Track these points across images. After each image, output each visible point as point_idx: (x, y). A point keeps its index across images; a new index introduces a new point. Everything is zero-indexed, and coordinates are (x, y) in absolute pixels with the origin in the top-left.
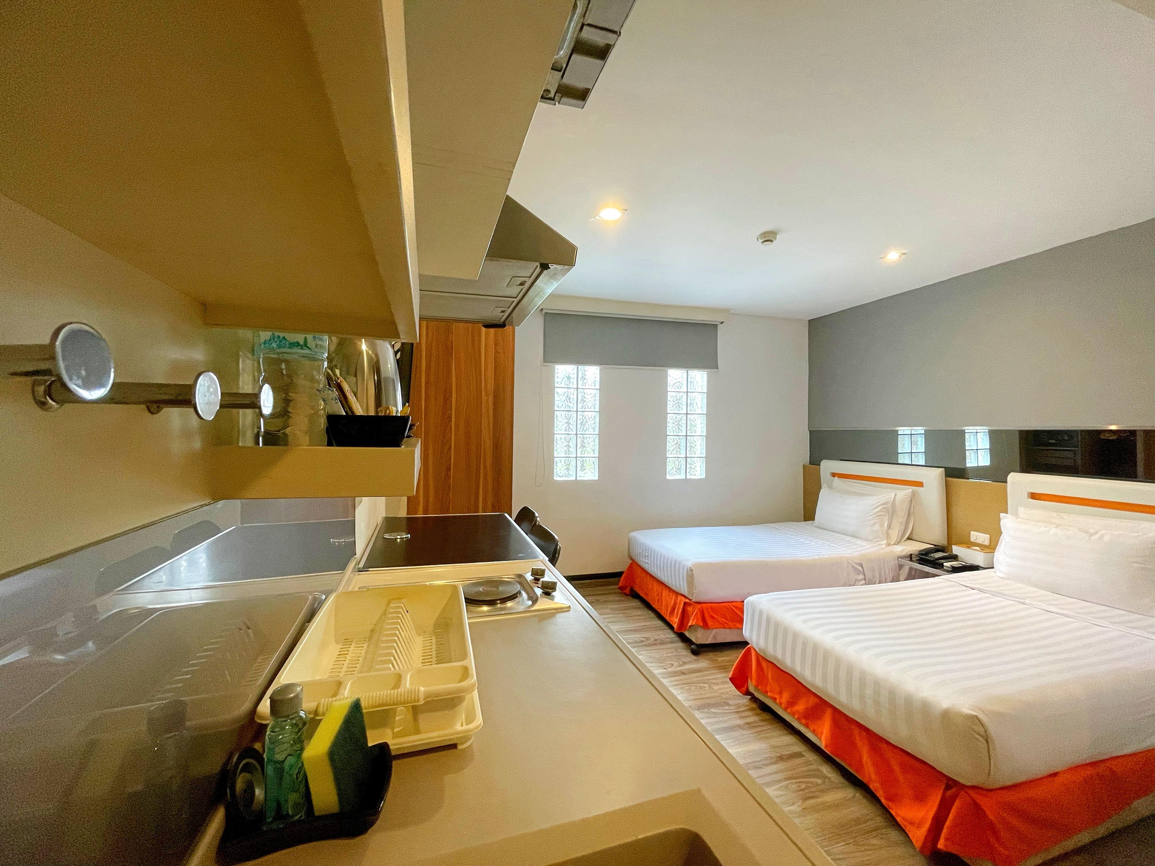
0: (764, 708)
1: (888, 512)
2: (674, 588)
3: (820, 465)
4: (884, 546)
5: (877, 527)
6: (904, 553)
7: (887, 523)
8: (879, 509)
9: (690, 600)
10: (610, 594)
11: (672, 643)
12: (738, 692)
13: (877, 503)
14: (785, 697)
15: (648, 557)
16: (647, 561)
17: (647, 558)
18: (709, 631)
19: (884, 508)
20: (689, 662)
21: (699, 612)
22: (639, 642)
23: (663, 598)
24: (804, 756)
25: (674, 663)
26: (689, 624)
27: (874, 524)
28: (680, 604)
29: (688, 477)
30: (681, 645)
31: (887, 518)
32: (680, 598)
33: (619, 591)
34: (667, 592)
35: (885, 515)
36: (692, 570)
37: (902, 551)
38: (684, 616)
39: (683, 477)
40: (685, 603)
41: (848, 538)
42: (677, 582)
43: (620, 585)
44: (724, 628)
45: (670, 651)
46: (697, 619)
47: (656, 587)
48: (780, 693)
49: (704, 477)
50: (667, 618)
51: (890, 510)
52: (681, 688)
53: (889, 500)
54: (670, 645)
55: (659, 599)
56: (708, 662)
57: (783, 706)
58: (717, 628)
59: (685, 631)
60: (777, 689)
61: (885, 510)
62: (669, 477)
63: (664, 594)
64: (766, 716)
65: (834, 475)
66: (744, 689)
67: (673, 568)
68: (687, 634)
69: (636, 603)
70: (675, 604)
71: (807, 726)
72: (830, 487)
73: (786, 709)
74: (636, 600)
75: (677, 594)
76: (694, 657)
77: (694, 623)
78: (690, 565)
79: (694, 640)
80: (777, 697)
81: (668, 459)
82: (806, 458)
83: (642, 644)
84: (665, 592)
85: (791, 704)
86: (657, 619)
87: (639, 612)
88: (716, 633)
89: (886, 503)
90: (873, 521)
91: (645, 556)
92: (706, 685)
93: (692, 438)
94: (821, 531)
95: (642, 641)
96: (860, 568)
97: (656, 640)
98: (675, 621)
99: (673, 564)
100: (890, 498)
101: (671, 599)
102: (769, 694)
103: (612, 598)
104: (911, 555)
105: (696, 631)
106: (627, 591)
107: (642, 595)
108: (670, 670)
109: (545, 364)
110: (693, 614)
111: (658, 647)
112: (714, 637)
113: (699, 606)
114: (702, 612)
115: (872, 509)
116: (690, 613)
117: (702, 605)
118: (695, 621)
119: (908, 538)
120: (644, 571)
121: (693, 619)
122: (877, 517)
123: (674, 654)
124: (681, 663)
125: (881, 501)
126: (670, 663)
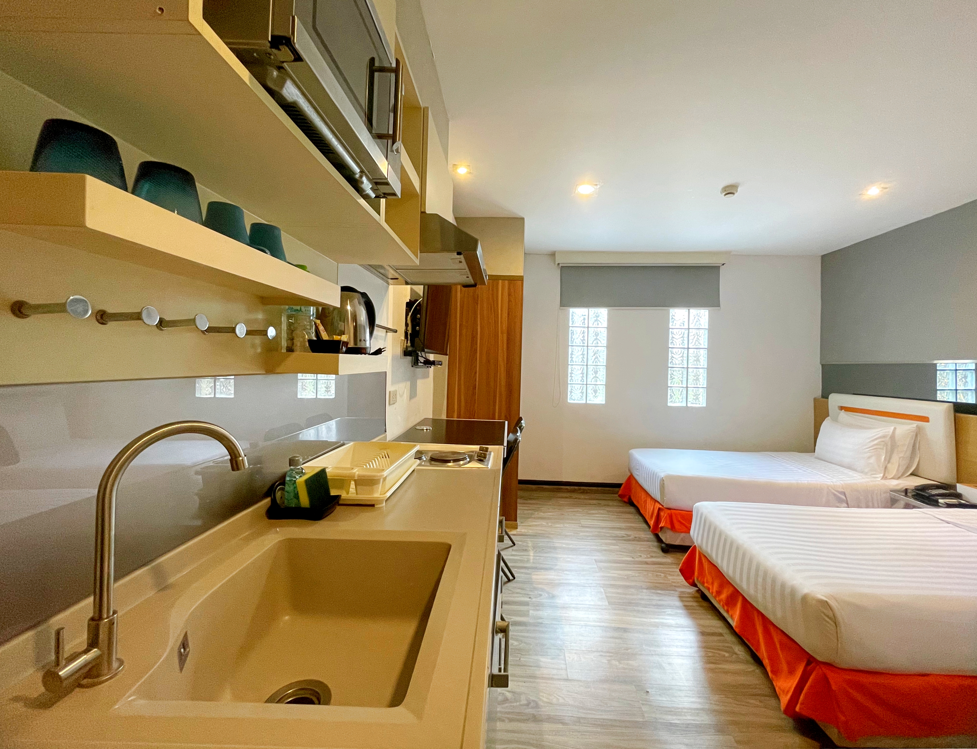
0: (704, 597)
1: (887, 445)
2: (653, 496)
3: (827, 398)
4: (879, 479)
5: (872, 460)
6: (898, 488)
7: (883, 457)
8: (876, 442)
9: (663, 506)
10: (613, 500)
11: (648, 541)
12: (687, 584)
13: (875, 436)
14: (715, 588)
15: (639, 470)
16: (639, 475)
17: (638, 472)
18: (677, 534)
19: (883, 441)
20: (655, 557)
21: (668, 517)
22: (621, 537)
23: (647, 504)
24: (723, 636)
25: (642, 555)
26: (660, 526)
27: (869, 458)
28: (656, 509)
29: (689, 405)
30: (656, 544)
31: (884, 451)
32: (656, 504)
33: (620, 499)
35: (881, 450)
36: (664, 480)
37: (900, 485)
38: (658, 519)
39: (683, 404)
40: (659, 509)
42: (654, 490)
43: (619, 493)
45: (644, 546)
46: (666, 522)
47: (643, 495)
48: (713, 583)
49: (705, 405)
50: (649, 521)
51: (889, 444)
52: (640, 573)
53: (887, 433)
54: (645, 543)
55: (645, 506)
56: (672, 559)
57: (714, 595)
58: (684, 532)
59: (658, 531)
60: (710, 581)
61: (883, 443)
62: (670, 404)
63: (647, 501)
64: (705, 604)
65: (842, 408)
66: (691, 581)
67: (652, 478)
68: (660, 534)
69: (632, 509)
70: (654, 509)
71: (728, 611)
72: (832, 418)
73: (715, 597)
74: (632, 508)
75: (656, 501)
76: (662, 554)
77: (663, 525)
78: (662, 477)
79: (664, 540)
80: (711, 587)
81: (669, 388)
82: (819, 393)
83: (623, 538)
84: (649, 500)
85: (719, 593)
86: (643, 523)
87: (630, 516)
88: (684, 537)
89: (884, 437)
90: (869, 454)
91: (636, 469)
92: (662, 575)
93: (694, 370)
94: (818, 461)
95: (624, 537)
96: (844, 497)
97: (636, 537)
98: (652, 523)
99: (652, 474)
100: (889, 432)
101: (652, 504)
102: (706, 585)
103: (611, 503)
104: (907, 490)
105: (665, 532)
106: (626, 500)
107: (635, 503)
108: (637, 559)
109: (561, 308)
111: (636, 542)
112: (682, 540)
113: (669, 511)
114: (671, 516)
115: (870, 442)
116: (662, 516)
117: (672, 510)
118: (664, 523)
119: (912, 474)
120: (637, 482)
121: (663, 522)
122: (872, 451)
123: (645, 549)
124: (649, 556)
125: (879, 434)
126: (639, 554)
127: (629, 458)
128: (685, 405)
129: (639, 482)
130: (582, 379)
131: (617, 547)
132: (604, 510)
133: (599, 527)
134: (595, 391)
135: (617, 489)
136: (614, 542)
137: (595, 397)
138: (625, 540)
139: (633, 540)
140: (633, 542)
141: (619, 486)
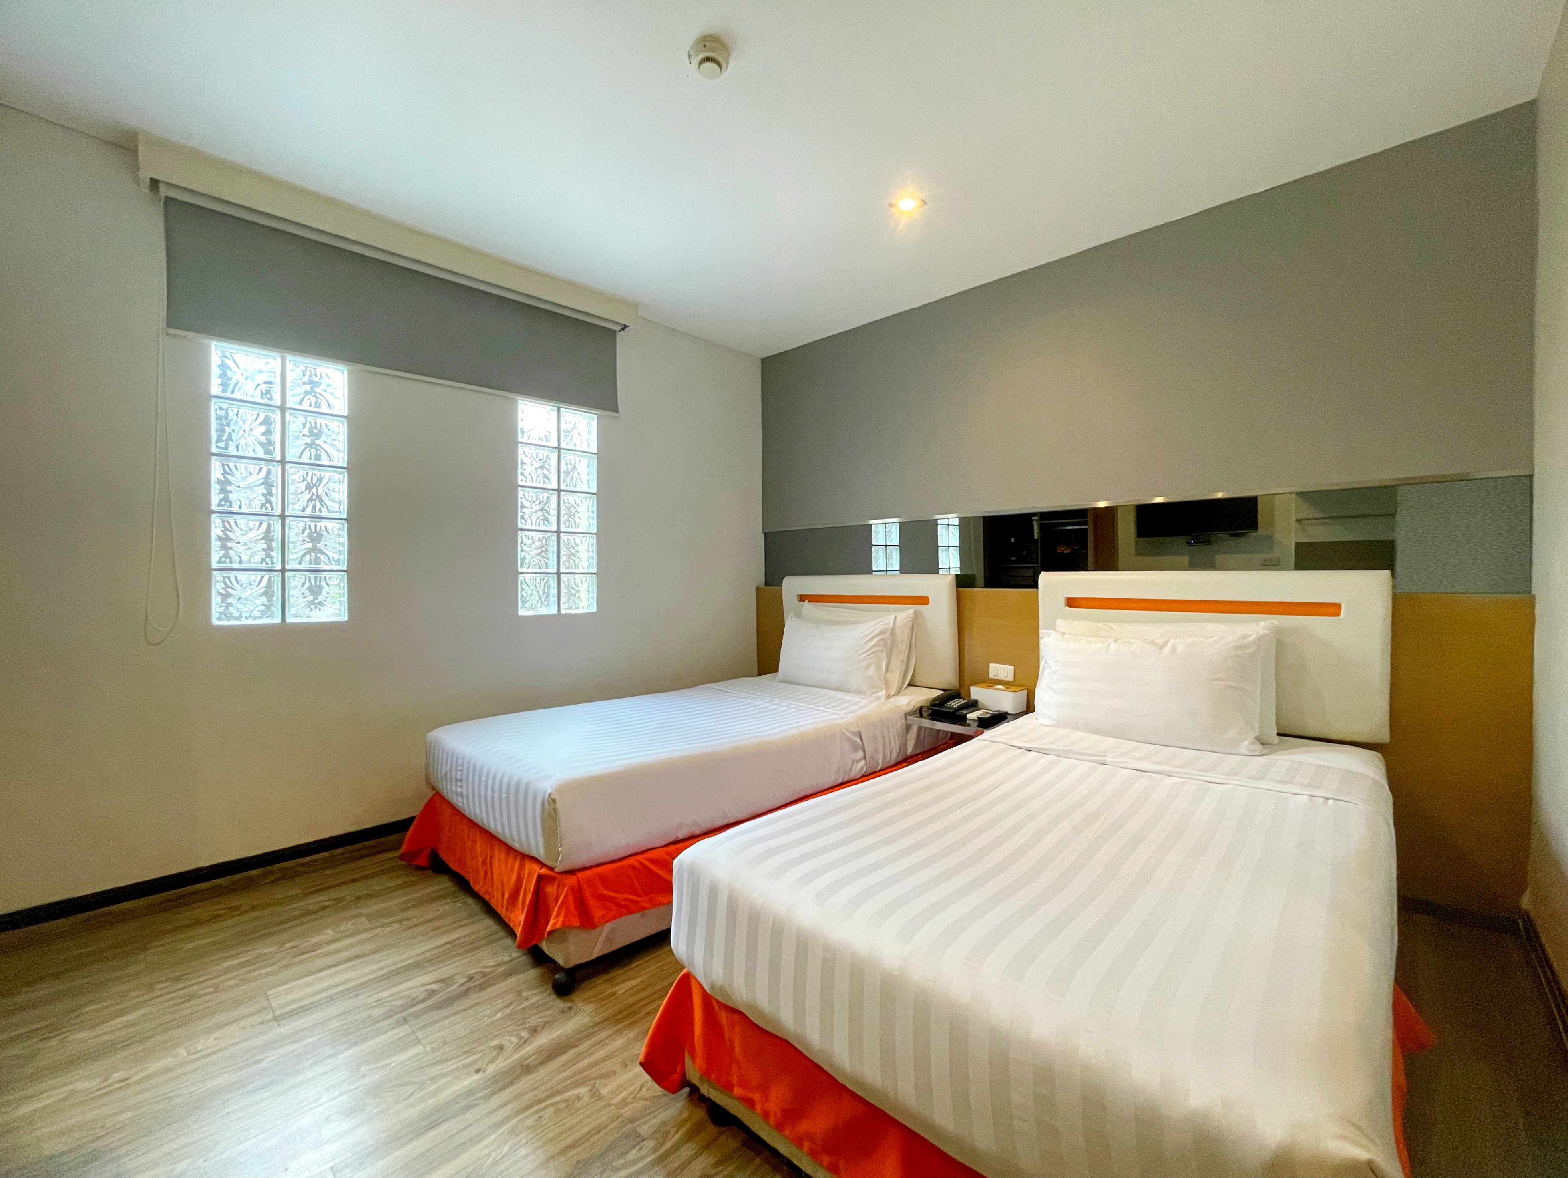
0: (726, 1123)
1: (886, 646)
2: (516, 845)
3: (781, 585)
4: (882, 700)
5: (871, 671)
6: (910, 708)
7: (884, 663)
8: (873, 642)
9: (552, 869)
10: (383, 872)
11: (508, 976)
12: (660, 1089)
13: (873, 631)
15: (461, 780)
16: (459, 790)
17: (459, 783)
18: (597, 931)
19: (881, 640)
20: (547, 1025)
21: (571, 897)
23: (496, 868)
25: (505, 1042)
26: (549, 929)
27: (868, 666)
28: (529, 880)
29: (563, 611)
30: (533, 973)
31: (885, 654)
32: (529, 866)
33: (405, 863)
34: (503, 855)
35: (882, 651)
36: (554, 801)
37: (909, 704)
38: (538, 908)
39: (553, 610)
40: (540, 877)
41: (832, 693)
42: (523, 831)
43: (403, 850)
44: (630, 912)
45: (500, 1003)
46: (568, 913)
47: (481, 846)
48: (766, 1087)
49: (594, 610)
50: (503, 912)
51: (889, 642)
53: (886, 626)
54: (503, 985)
55: (486, 872)
56: (589, 1008)
57: (770, 1120)
58: (614, 918)
59: (540, 940)
61: (881, 642)
62: (522, 612)
63: (496, 861)
64: (730, 1141)
65: (802, 598)
67: (512, 801)
68: (545, 946)
69: (444, 883)
70: (519, 880)
72: (798, 615)
74: (444, 878)
75: (525, 857)
76: (560, 1006)
77: (558, 925)
78: (549, 791)
79: (561, 961)
80: (756, 1096)
81: (521, 577)
82: (759, 576)
84: (499, 855)
85: (794, 1114)
86: (483, 915)
87: (444, 907)
88: (612, 930)
89: (882, 632)
90: (865, 662)
91: (457, 780)
92: (582, 1091)
93: (571, 538)
94: (789, 687)
95: (432, 993)
96: (858, 740)
97: (470, 978)
98: (516, 920)
99: (512, 789)
100: (889, 624)
101: (512, 870)
102: (736, 1091)
103: (377, 885)
104: (921, 708)
105: (565, 939)
106: (423, 860)
107: (454, 866)
108: (491, 1069)
109: (175, 331)
110: (557, 900)
111: (474, 998)
112: (608, 939)
113: (572, 880)
114: (577, 893)
115: (866, 642)
116: (551, 901)
117: (579, 875)
118: (561, 918)
119: (910, 685)
120: (456, 812)
121: (558, 915)
122: (871, 656)
123: (508, 1011)
124: (524, 1034)
125: (876, 629)
126: (495, 1043)
127: (430, 753)
128: (555, 611)
129: (467, 814)
130: (269, 556)
131: (418, 1049)
132: (356, 916)
133: (343, 994)
134: (315, 590)
135: (392, 838)
136: (404, 1030)
137: (317, 604)
138: (439, 1006)
139: (466, 993)
140: (465, 1003)
141: (400, 826)
